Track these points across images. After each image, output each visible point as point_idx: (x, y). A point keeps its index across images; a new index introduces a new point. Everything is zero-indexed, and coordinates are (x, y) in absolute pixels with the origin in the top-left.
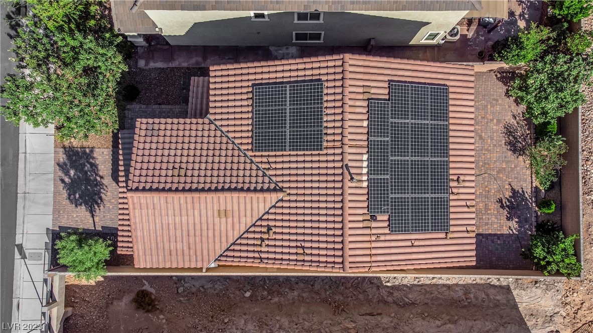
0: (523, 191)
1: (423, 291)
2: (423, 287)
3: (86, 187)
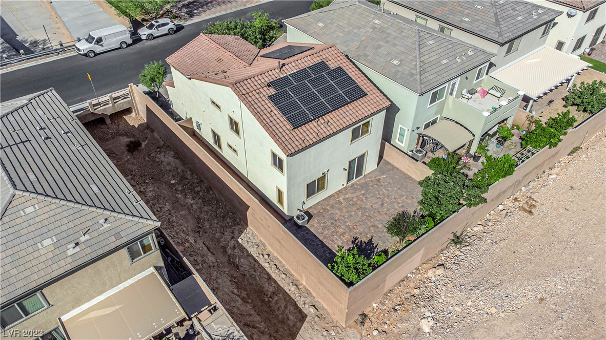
0: (376, 247)
1: (253, 265)
2: (255, 263)
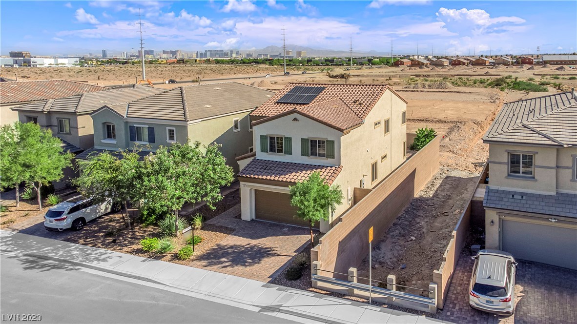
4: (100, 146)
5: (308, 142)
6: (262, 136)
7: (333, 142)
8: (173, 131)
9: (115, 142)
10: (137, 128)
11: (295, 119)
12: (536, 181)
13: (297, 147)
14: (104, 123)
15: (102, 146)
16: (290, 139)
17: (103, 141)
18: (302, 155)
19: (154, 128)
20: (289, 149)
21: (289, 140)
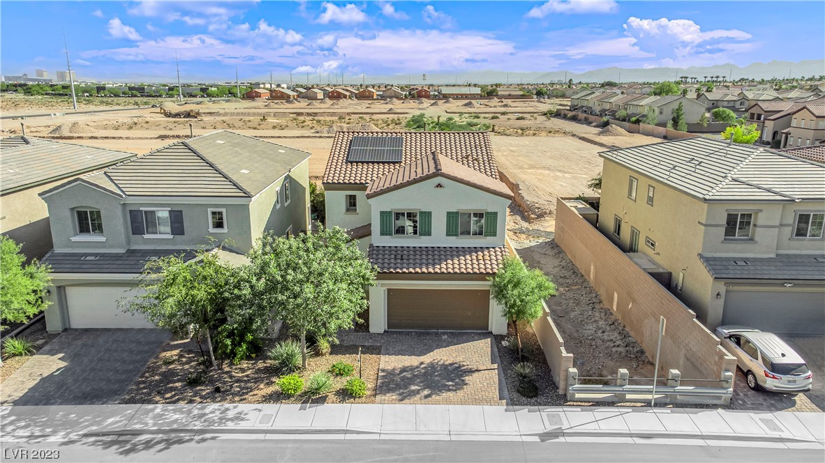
3: (436, 376)
4: (68, 247)
5: (457, 218)
6: (382, 213)
7: (496, 214)
8: (220, 213)
9: (103, 239)
10: (146, 212)
11: (439, 186)
12: (756, 242)
13: (439, 224)
14: (72, 209)
15: (72, 247)
16: (429, 214)
17: (74, 239)
18: (448, 235)
19: (181, 211)
20: (427, 228)
21: (427, 215)
